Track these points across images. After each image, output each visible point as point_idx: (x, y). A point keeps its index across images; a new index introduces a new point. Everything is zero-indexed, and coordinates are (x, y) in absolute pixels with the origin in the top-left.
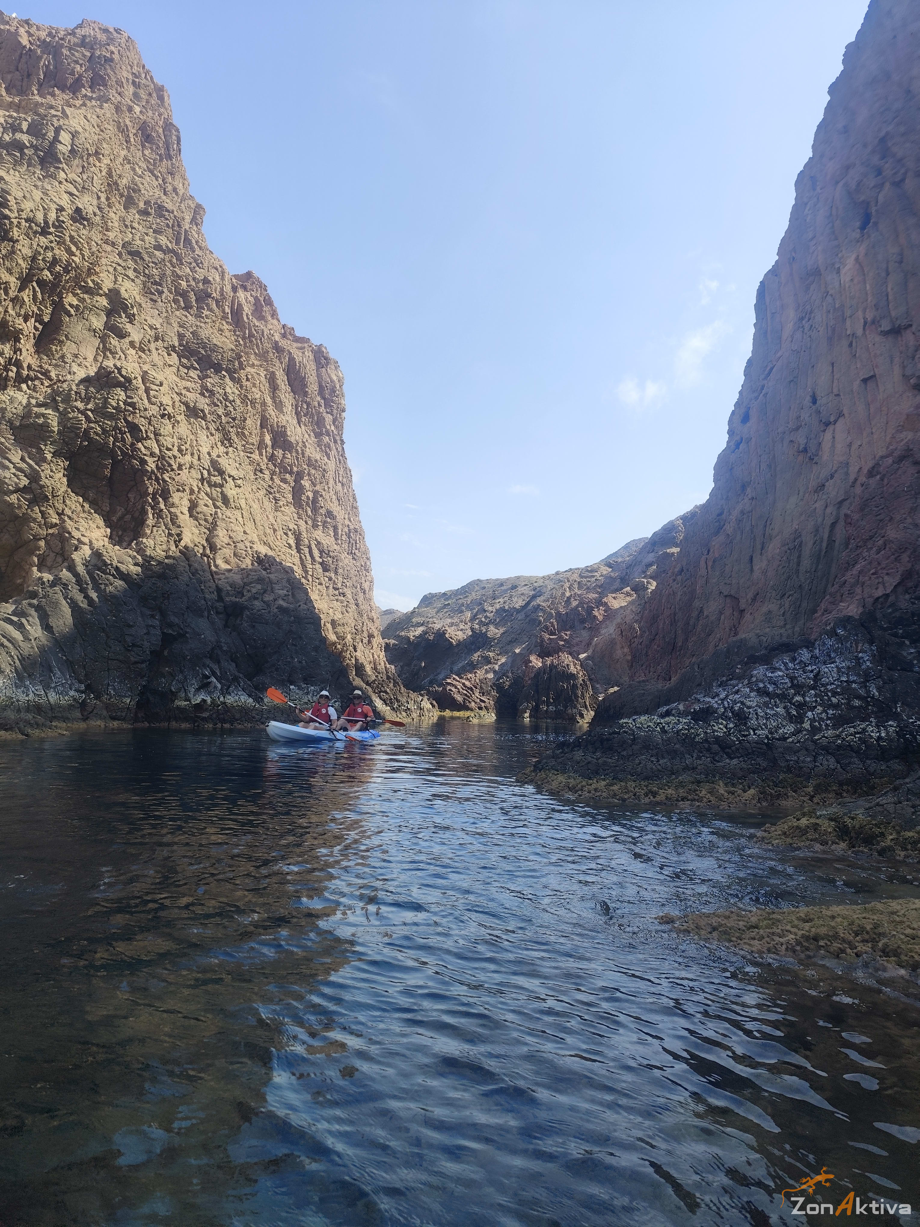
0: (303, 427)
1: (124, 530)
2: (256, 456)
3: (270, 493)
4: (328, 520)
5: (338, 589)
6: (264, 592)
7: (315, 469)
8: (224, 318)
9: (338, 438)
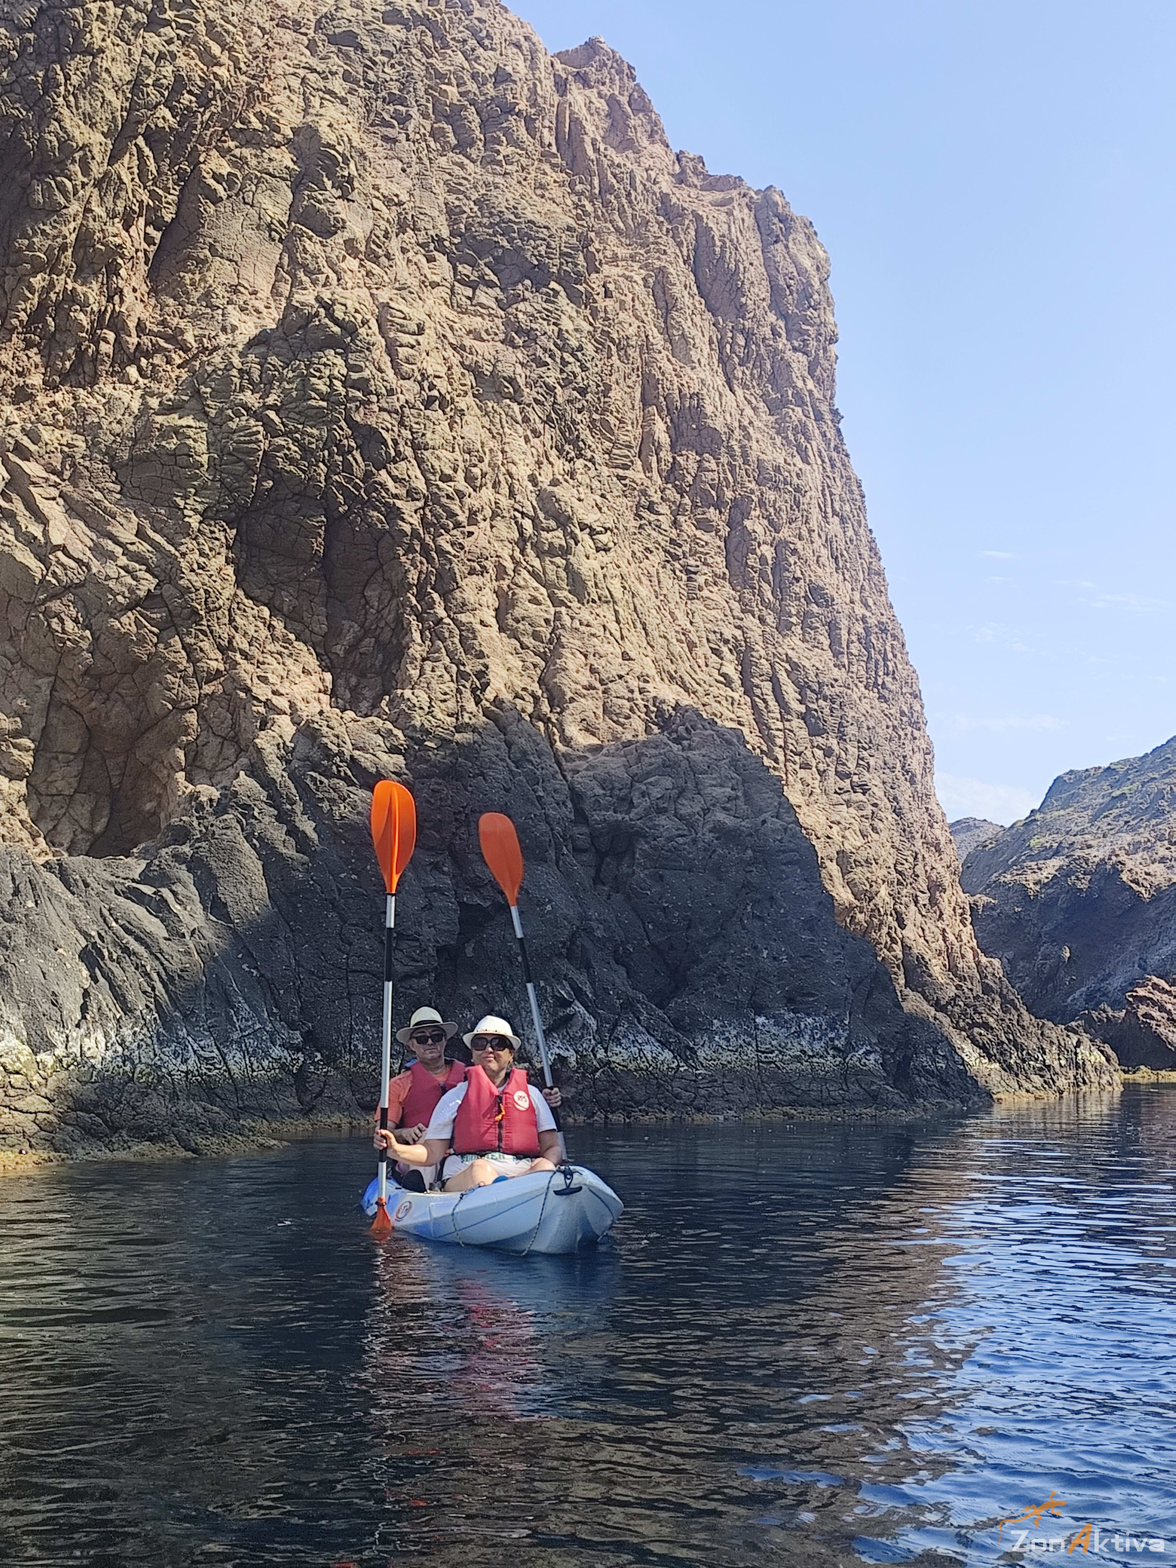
0: (739, 391)
1: (362, 675)
2: (636, 474)
3: (676, 558)
4: (815, 609)
5: (848, 776)
6: (680, 795)
7: (777, 488)
8: (546, 156)
9: (824, 408)
